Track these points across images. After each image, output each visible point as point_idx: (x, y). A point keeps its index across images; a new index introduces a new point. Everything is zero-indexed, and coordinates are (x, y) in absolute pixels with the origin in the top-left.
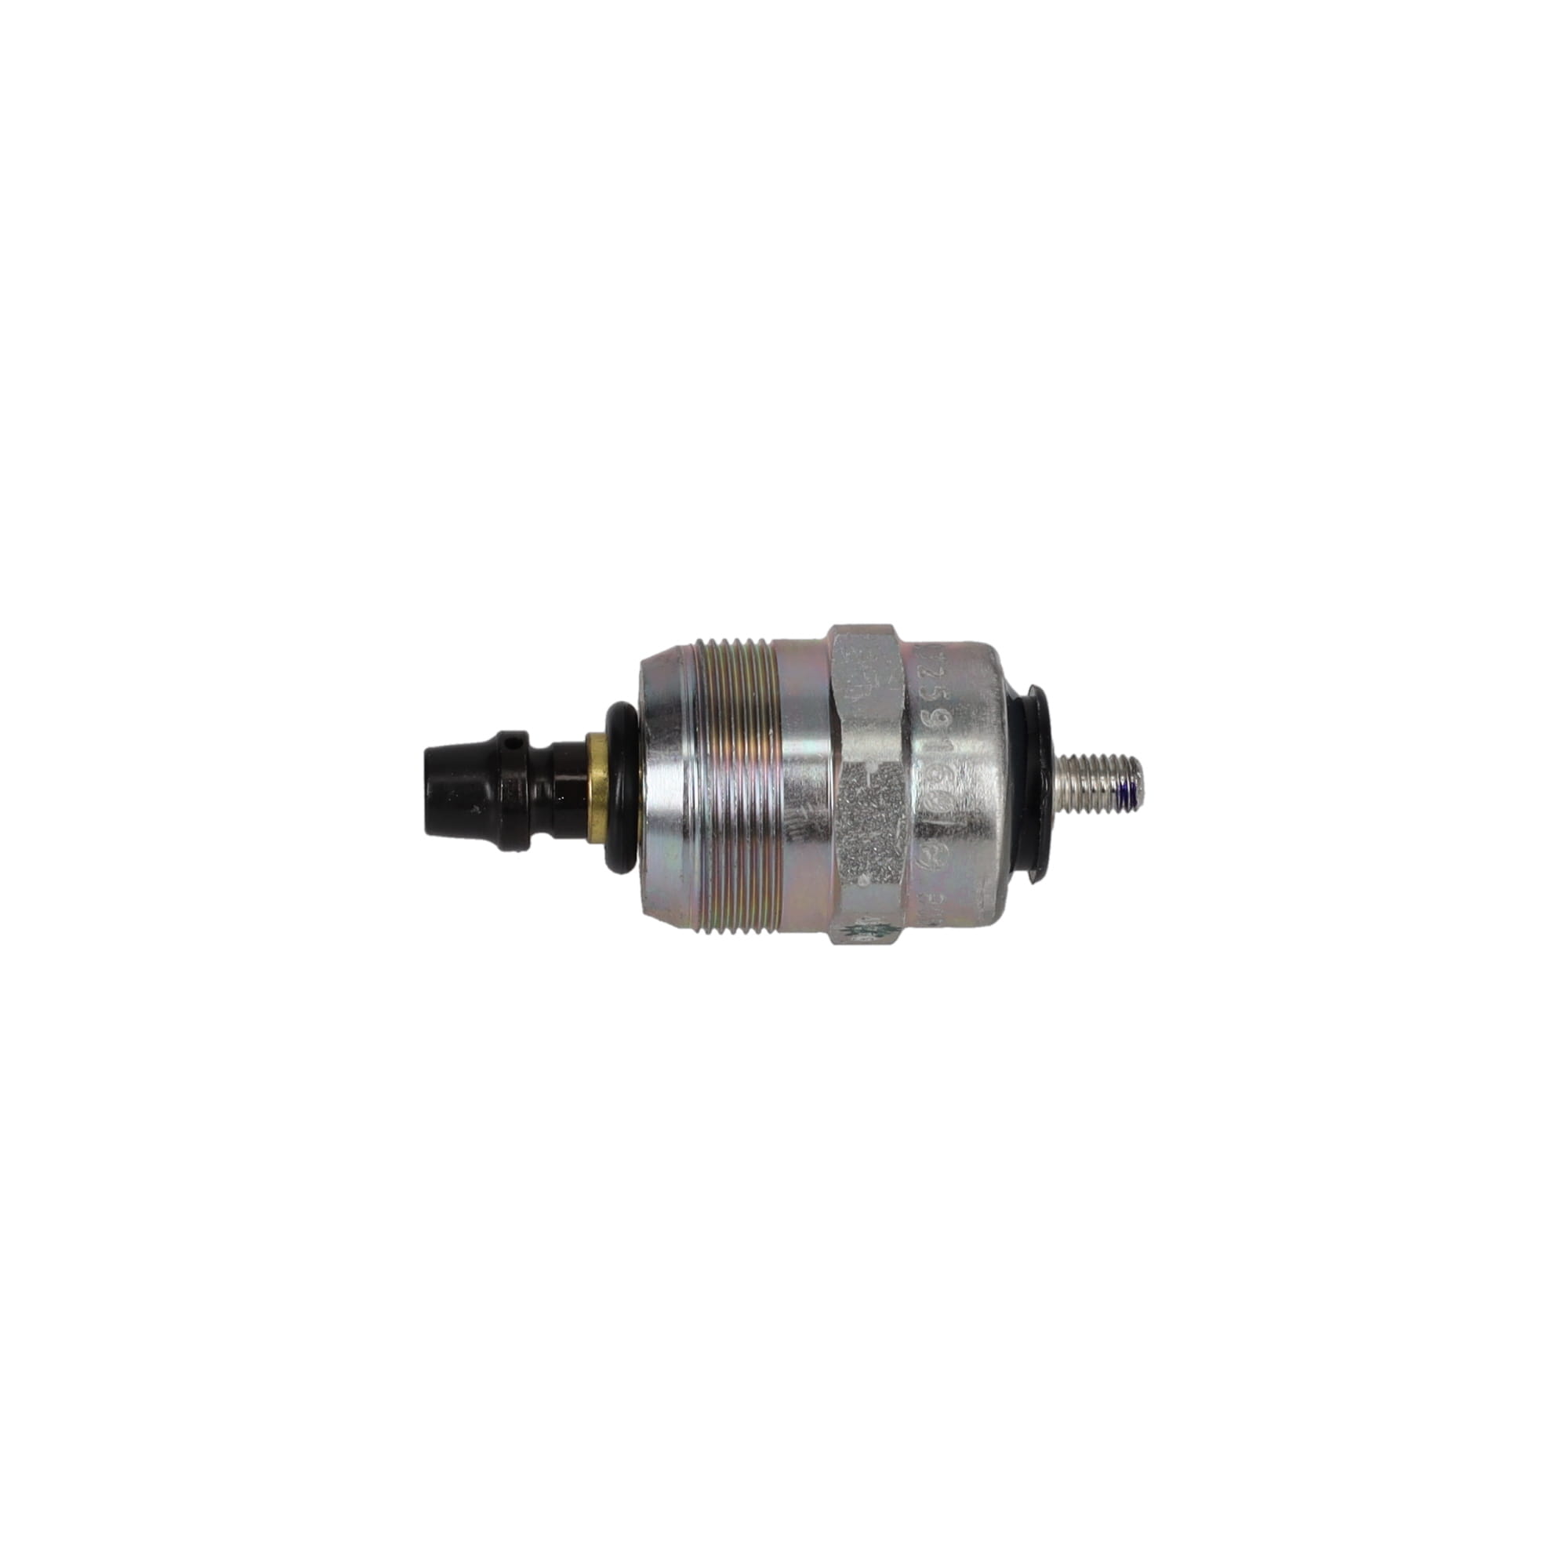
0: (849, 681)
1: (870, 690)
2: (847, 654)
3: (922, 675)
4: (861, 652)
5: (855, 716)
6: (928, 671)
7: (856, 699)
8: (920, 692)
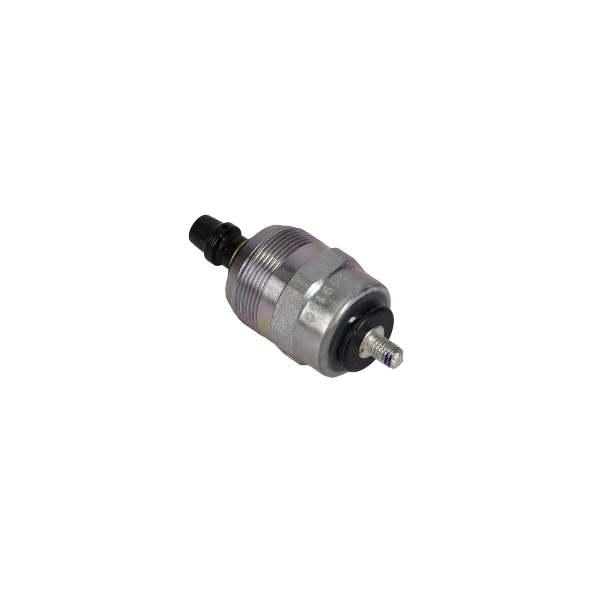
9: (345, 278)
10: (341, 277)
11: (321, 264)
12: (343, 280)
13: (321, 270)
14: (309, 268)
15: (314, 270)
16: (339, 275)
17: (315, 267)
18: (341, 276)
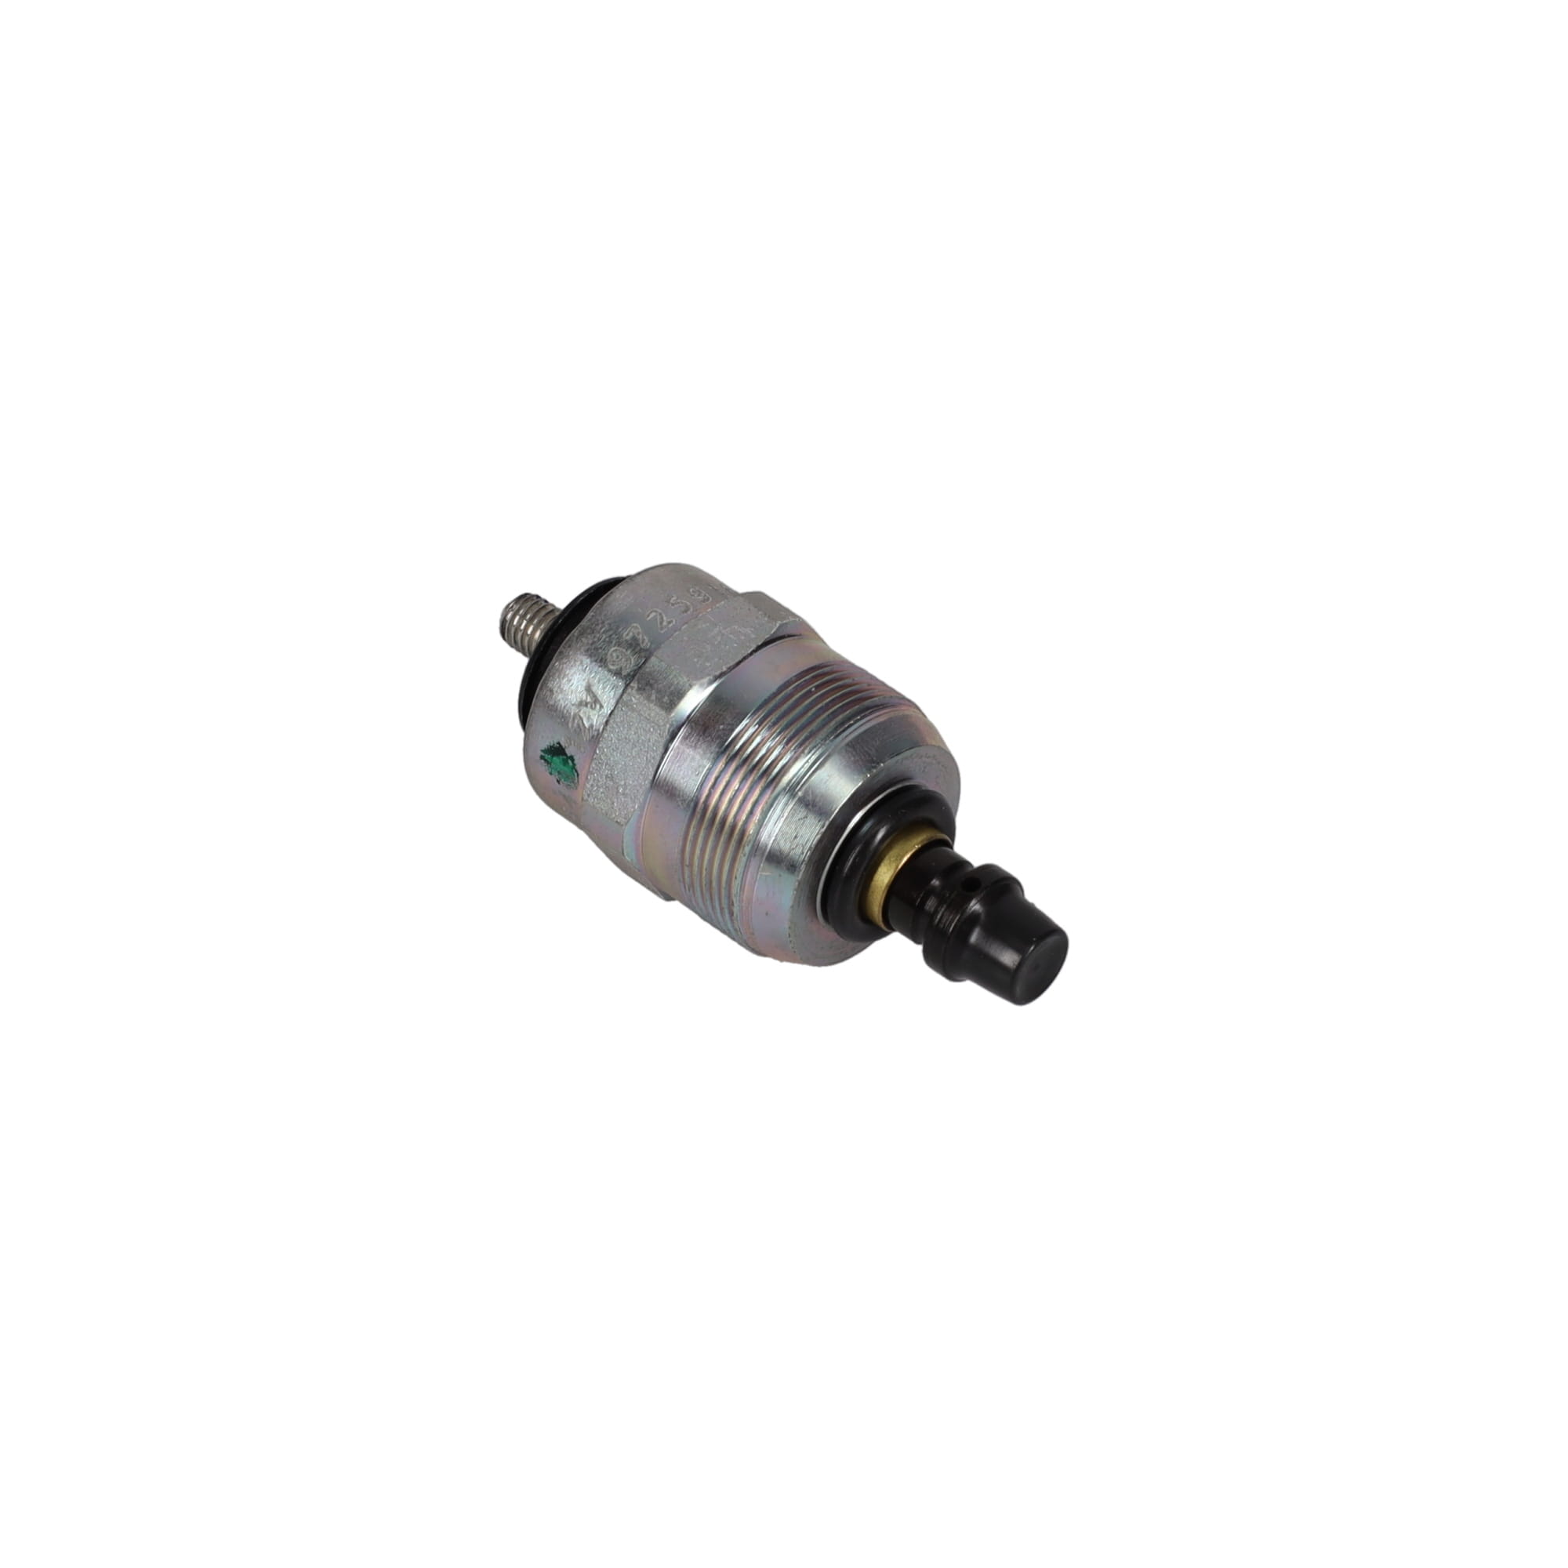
9: (655, 618)
10: (665, 618)
11: (716, 643)
12: (660, 611)
13: (718, 629)
14: (750, 632)
15: (736, 627)
16: (671, 625)
17: (731, 636)
18: (665, 623)
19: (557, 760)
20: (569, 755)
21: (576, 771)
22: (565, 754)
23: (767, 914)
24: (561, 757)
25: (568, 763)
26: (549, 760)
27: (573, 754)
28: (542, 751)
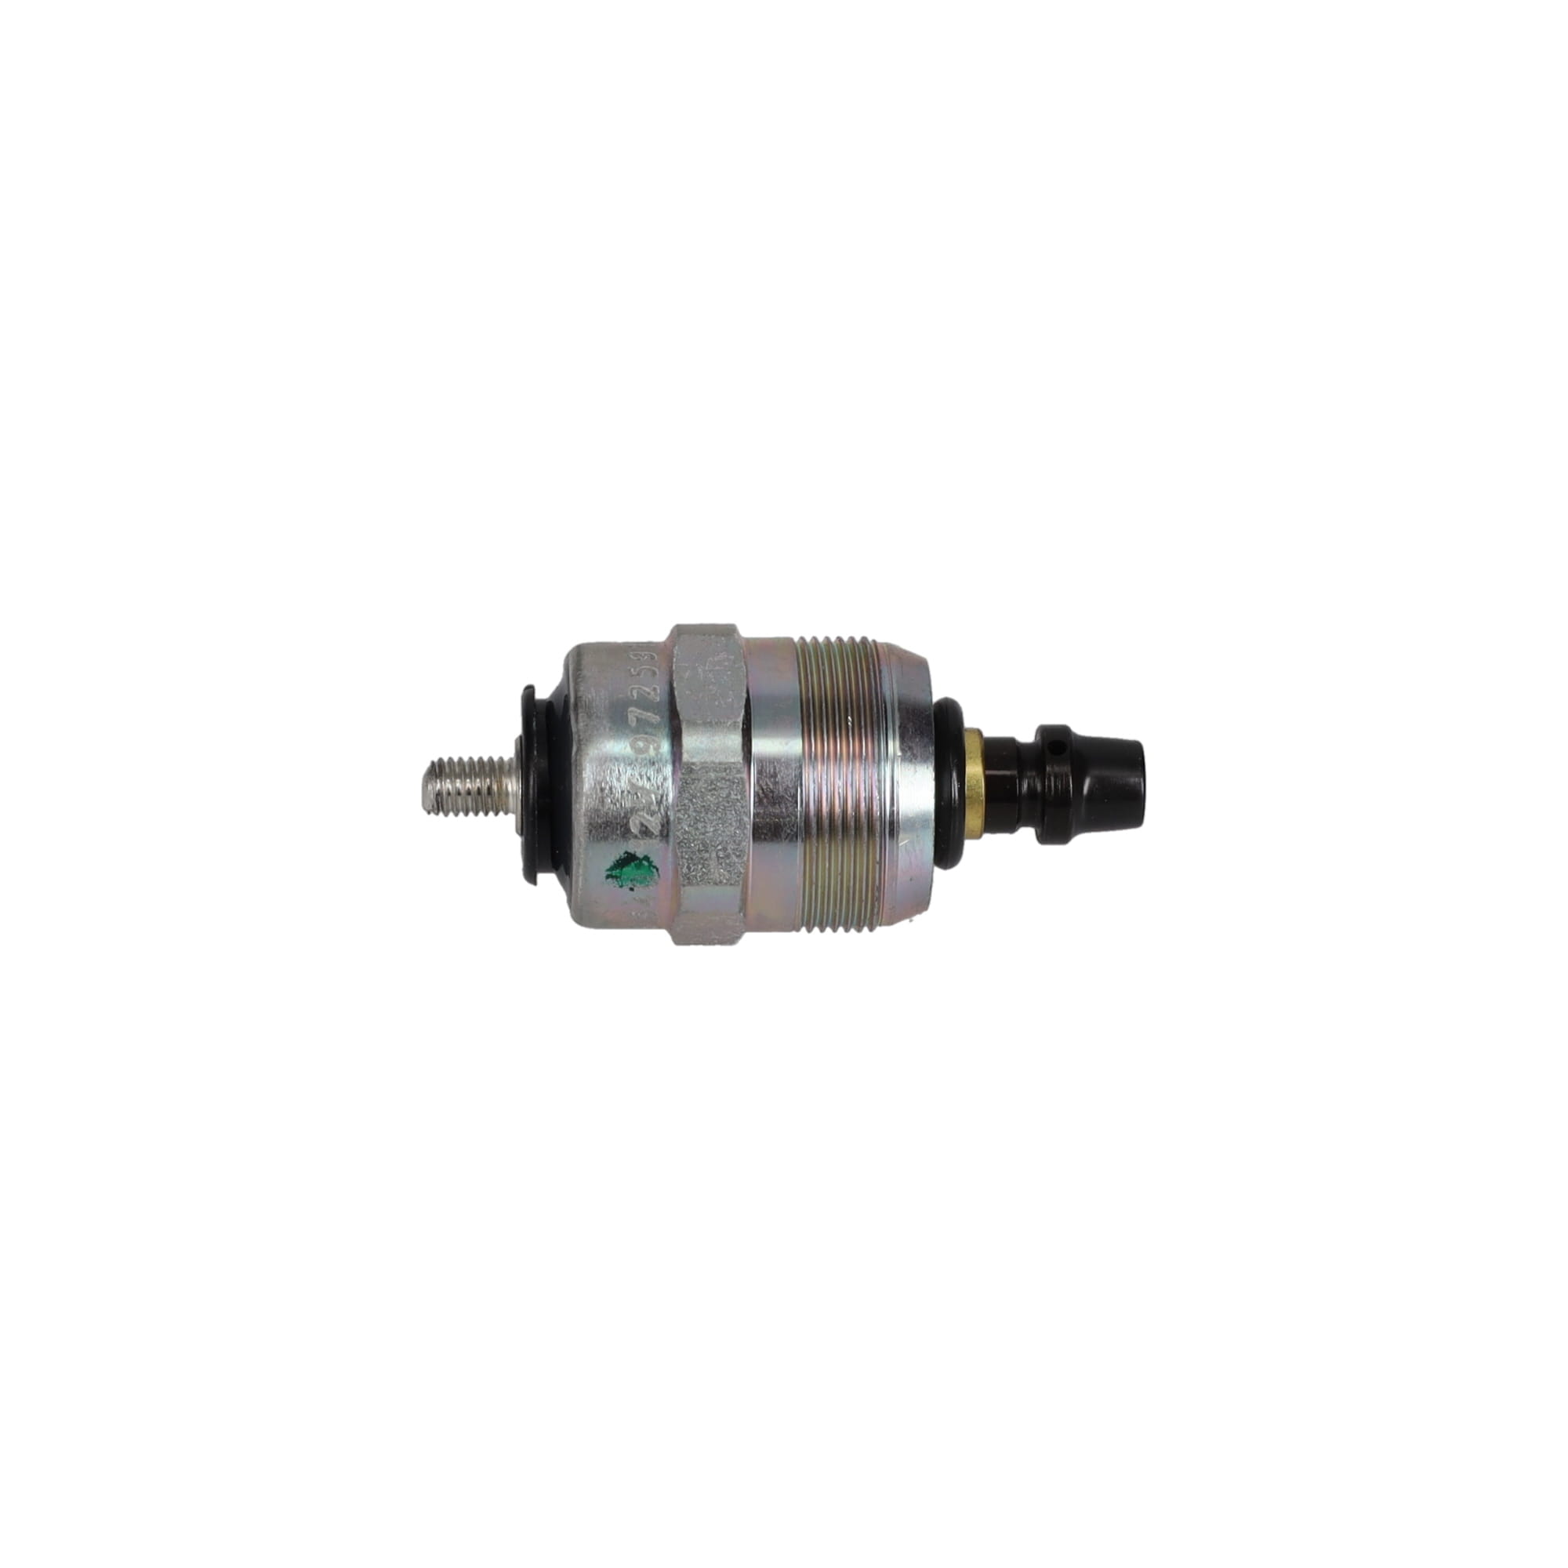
0: (729, 673)
1: (708, 664)
2: (730, 700)
3: (655, 689)
4: (717, 703)
5: (723, 639)
6: (649, 694)
7: (723, 655)
8: (658, 673)
19: (628, 870)
20: (641, 856)
21: (655, 867)
22: (637, 858)
23: (911, 880)
24: (633, 864)
25: (643, 865)
26: (618, 875)
27: (646, 854)
28: (608, 870)
